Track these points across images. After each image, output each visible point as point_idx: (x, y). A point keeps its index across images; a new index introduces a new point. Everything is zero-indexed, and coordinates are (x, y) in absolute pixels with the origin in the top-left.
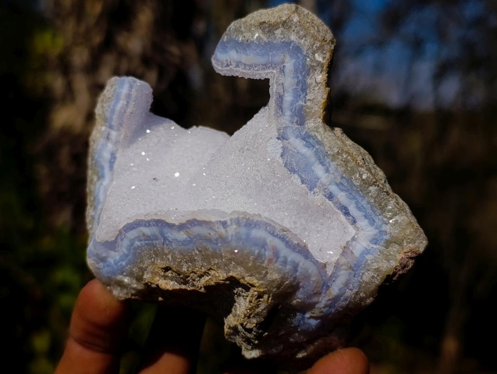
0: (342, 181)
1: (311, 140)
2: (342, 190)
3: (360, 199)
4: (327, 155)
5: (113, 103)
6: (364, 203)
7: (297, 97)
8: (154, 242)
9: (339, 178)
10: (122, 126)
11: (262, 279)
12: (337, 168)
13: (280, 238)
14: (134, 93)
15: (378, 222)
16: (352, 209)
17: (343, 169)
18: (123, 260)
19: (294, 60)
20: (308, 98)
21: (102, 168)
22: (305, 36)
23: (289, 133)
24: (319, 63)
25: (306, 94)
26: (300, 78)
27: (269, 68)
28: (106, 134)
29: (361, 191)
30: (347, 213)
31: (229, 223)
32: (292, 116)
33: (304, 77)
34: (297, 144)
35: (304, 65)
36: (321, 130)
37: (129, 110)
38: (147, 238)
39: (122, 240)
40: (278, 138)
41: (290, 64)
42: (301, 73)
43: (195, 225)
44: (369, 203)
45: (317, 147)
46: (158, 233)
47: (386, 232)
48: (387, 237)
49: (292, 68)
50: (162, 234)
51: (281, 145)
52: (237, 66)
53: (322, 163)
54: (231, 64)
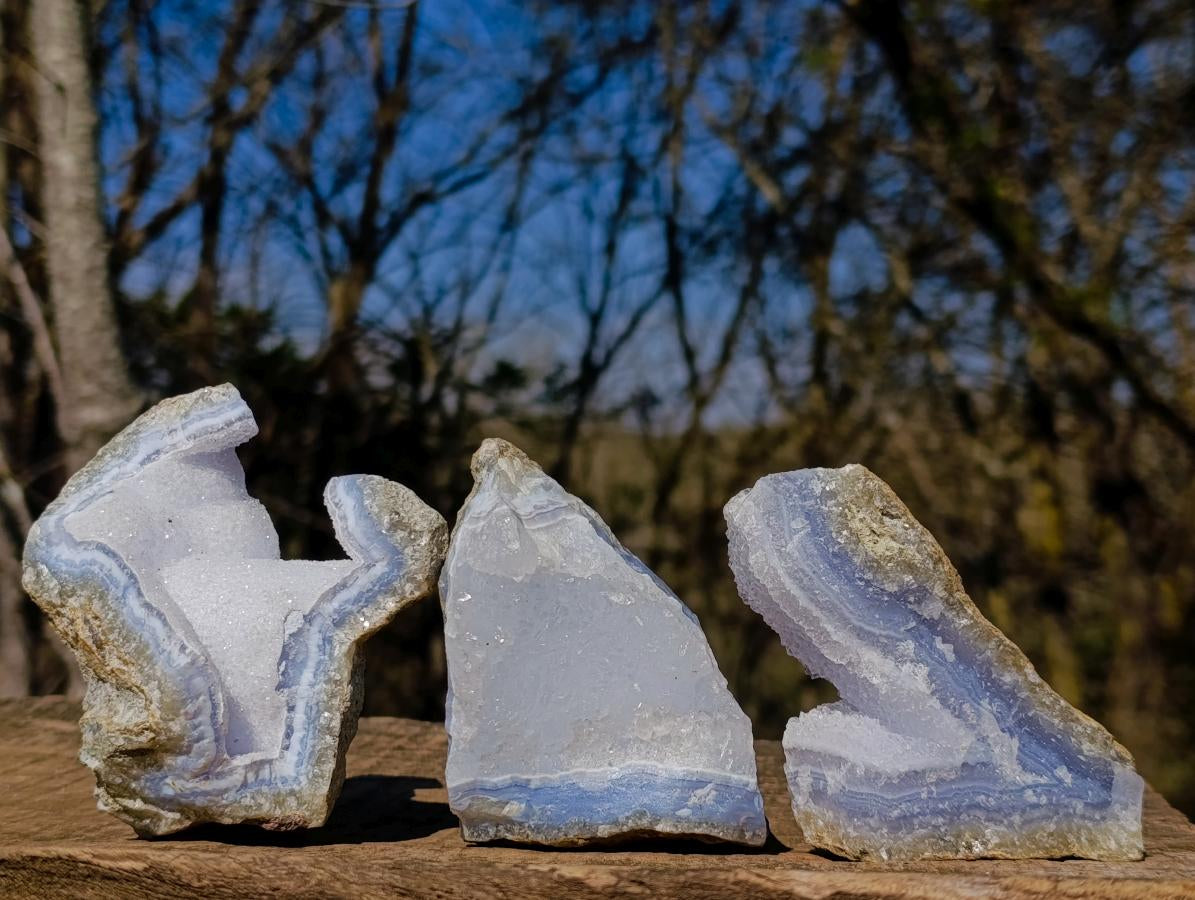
0: (314, 707)
1: (328, 647)
2: (306, 714)
3: (311, 735)
4: (326, 673)
5: (210, 410)
6: (310, 742)
7: (356, 601)
8: (111, 586)
9: (315, 701)
10: (195, 438)
11: (165, 720)
12: (321, 692)
13: (213, 704)
14: (237, 426)
15: (303, 769)
16: (297, 736)
17: (325, 698)
18: (67, 565)
19: (386, 569)
20: (365, 609)
21: (136, 453)
22: (417, 560)
23: (318, 622)
24: (404, 592)
25: (366, 606)
26: (376, 588)
27: (362, 553)
28: (174, 427)
29: (319, 731)
30: (288, 736)
31: (187, 651)
32: (335, 611)
33: (379, 591)
34: (314, 639)
35: (389, 583)
36: (345, 648)
37: (216, 436)
38: (110, 576)
39: (85, 549)
40: (304, 616)
41: (380, 569)
42: (381, 586)
43: (160, 618)
44: (314, 746)
45: (327, 657)
46: (122, 584)
47: (300, 783)
48: (296, 788)
49: (379, 573)
50: (126, 588)
51: (300, 626)
52: (341, 518)
53: (315, 675)
54: (339, 508)
